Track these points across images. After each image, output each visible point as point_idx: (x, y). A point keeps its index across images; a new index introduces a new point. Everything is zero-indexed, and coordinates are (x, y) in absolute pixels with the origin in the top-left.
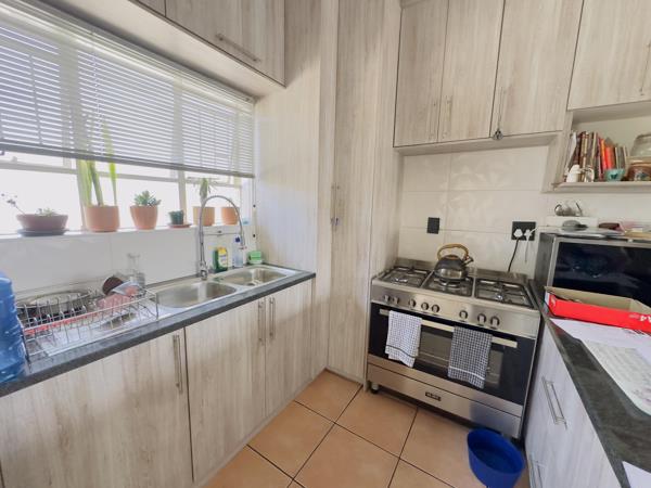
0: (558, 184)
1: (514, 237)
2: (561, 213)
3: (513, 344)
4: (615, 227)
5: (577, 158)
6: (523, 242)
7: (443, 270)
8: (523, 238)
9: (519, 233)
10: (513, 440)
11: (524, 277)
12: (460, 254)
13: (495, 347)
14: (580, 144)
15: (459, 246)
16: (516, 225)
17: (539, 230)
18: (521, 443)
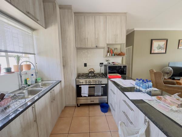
0: (106, 56)
1: (100, 66)
2: (107, 61)
3: (104, 85)
4: (114, 63)
5: (108, 52)
6: (102, 67)
7: (90, 74)
8: (102, 66)
9: (101, 65)
10: (106, 103)
11: (102, 73)
12: (93, 71)
13: (102, 87)
14: (108, 49)
15: (92, 69)
16: (101, 64)
17: (104, 64)
18: (107, 103)
